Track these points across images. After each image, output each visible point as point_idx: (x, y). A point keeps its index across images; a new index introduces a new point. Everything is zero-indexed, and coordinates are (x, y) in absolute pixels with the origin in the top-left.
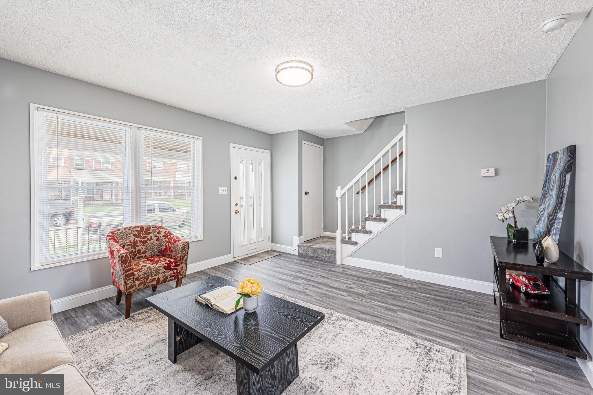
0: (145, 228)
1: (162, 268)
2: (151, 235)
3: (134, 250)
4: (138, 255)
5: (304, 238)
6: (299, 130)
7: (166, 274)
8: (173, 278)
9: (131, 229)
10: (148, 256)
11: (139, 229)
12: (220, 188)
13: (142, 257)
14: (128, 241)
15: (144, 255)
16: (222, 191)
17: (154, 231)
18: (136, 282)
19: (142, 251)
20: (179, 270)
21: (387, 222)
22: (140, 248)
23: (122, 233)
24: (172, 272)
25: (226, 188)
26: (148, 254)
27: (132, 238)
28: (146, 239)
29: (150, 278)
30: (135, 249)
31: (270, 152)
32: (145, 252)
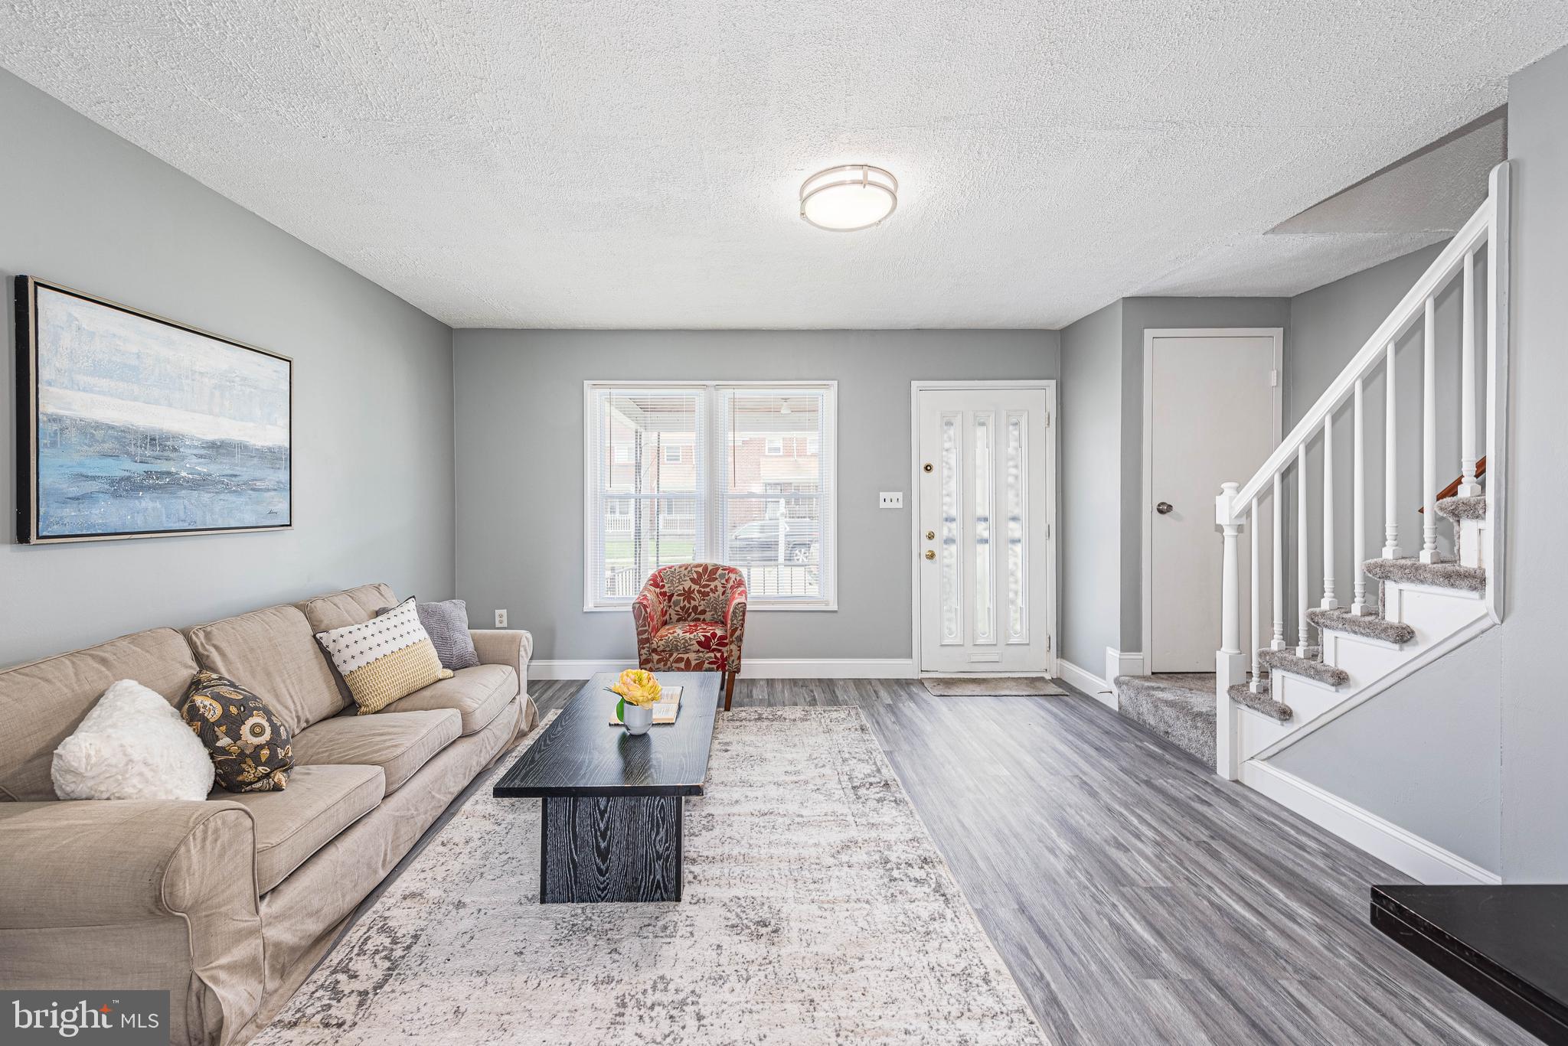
0: (710, 568)
1: (694, 642)
2: (716, 583)
3: (688, 605)
4: (693, 614)
5: (1145, 661)
6: (1126, 300)
7: (701, 654)
8: (715, 666)
9: (689, 569)
10: (708, 620)
11: (700, 570)
12: (883, 495)
13: (699, 620)
14: (681, 588)
15: (702, 617)
16: (888, 500)
17: (722, 576)
18: (653, 654)
19: (700, 609)
20: (725, 655)
21: (1417, 643)
22: (696, 603)
23: (672, 573)
24: (712, 655)
25: (900, 495)
26: (708, 616)
27: (687, 584)
28: (708, 590)
29: (675, 655)
30: (690, 603)
31: (1053, 382)
32: (703, 612)
